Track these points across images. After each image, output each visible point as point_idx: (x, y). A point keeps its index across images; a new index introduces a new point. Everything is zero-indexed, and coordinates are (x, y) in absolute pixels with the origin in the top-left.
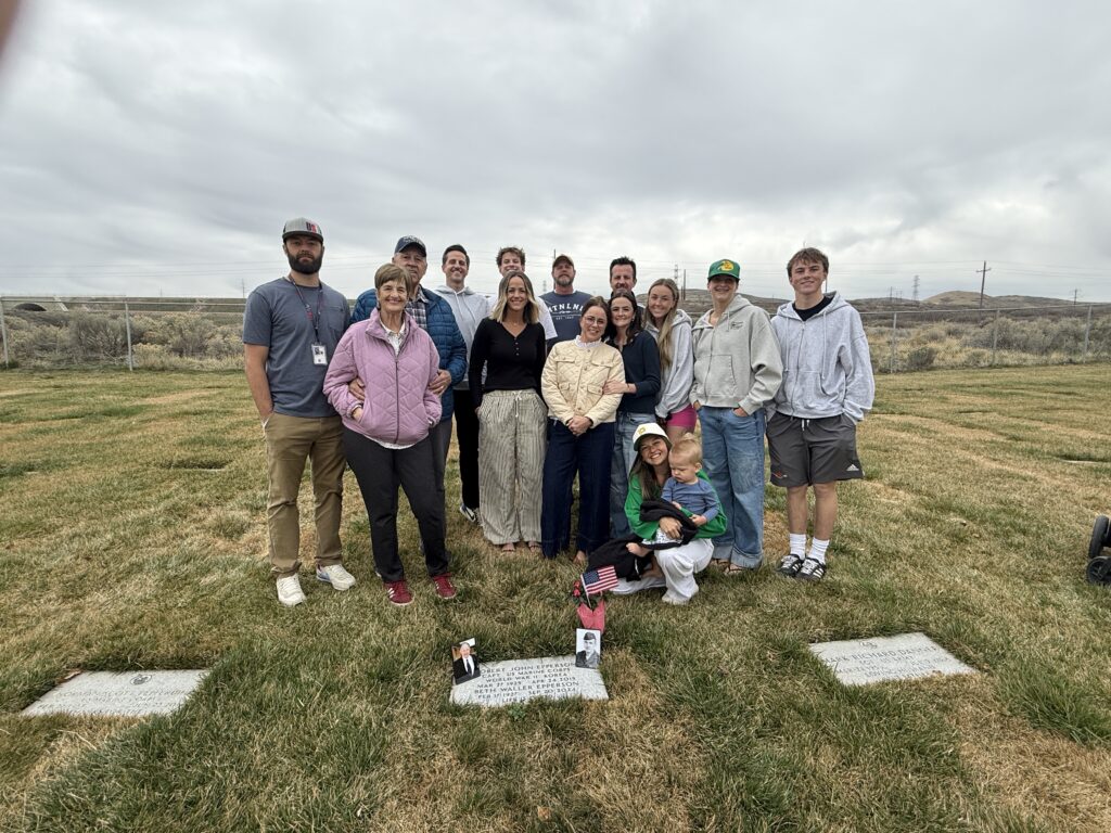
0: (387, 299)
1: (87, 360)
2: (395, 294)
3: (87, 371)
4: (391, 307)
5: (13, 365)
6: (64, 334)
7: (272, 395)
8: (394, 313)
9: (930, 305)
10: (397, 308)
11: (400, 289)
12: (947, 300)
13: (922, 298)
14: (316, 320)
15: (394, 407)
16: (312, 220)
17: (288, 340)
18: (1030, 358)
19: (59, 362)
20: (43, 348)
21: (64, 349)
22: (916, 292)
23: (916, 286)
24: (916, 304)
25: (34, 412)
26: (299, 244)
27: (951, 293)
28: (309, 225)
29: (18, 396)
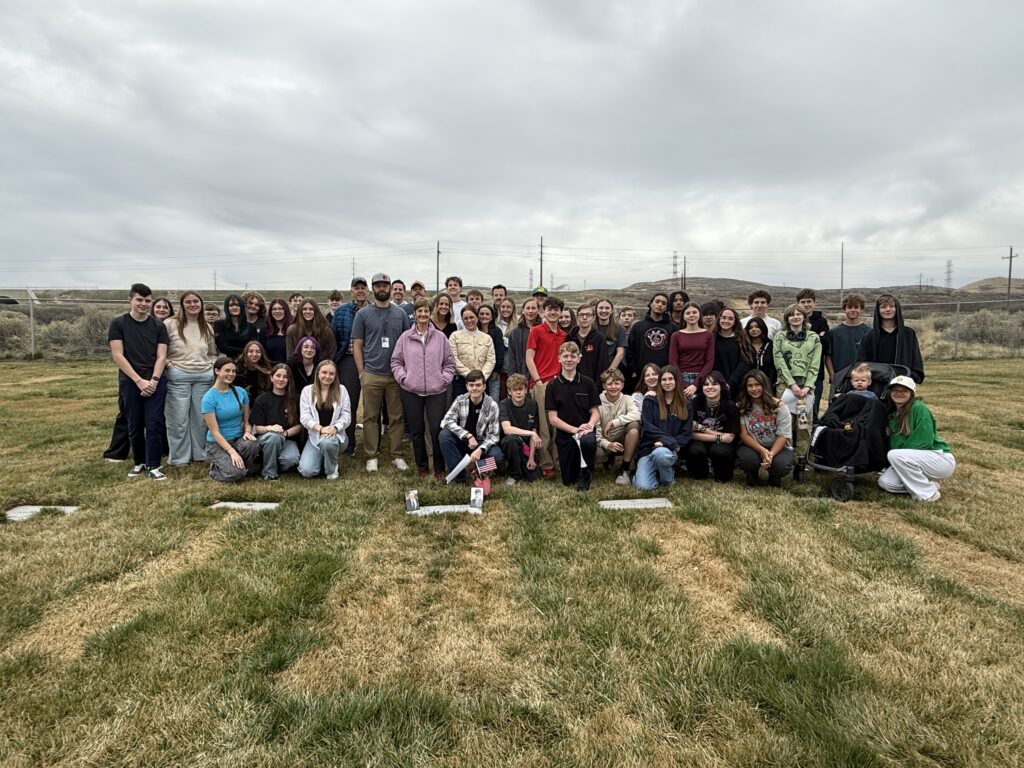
0: (420, 317)
1: (96, 352)
2: (423, 314)
3: (101, 361)
4: (421, 320)
5: (38, 356)
6: (76, 327)
7: (364, 363)
8: (423, 323)
9: (963, 294)
10: (424, 321)
11: (426, 311)
12: (986, 288)
13: (957, 285)
14: (385, 325)
15: (422, 374)
16: (386, 273)
17: (371, 335)
18: (999, 349)
19: (72, 353)
20: (56, 342)
21: (75, 342)
22: (949, 280)
23: (949, 272)
24: (949, 292)
25: (85, 392)
26: (379, 287)
27: (993, 279)
28: (384, 277)
29: (64, 380)
